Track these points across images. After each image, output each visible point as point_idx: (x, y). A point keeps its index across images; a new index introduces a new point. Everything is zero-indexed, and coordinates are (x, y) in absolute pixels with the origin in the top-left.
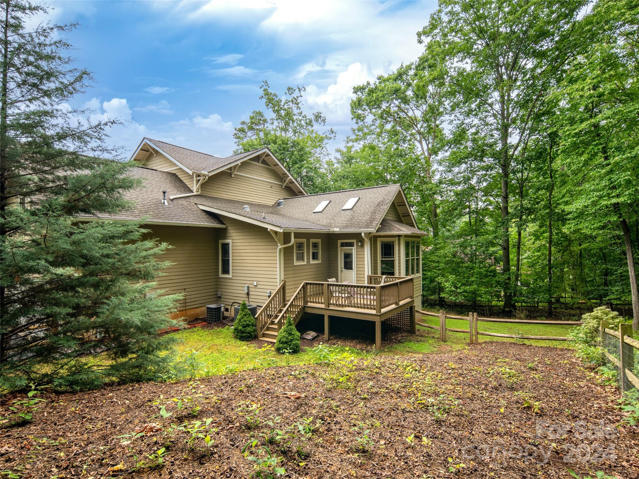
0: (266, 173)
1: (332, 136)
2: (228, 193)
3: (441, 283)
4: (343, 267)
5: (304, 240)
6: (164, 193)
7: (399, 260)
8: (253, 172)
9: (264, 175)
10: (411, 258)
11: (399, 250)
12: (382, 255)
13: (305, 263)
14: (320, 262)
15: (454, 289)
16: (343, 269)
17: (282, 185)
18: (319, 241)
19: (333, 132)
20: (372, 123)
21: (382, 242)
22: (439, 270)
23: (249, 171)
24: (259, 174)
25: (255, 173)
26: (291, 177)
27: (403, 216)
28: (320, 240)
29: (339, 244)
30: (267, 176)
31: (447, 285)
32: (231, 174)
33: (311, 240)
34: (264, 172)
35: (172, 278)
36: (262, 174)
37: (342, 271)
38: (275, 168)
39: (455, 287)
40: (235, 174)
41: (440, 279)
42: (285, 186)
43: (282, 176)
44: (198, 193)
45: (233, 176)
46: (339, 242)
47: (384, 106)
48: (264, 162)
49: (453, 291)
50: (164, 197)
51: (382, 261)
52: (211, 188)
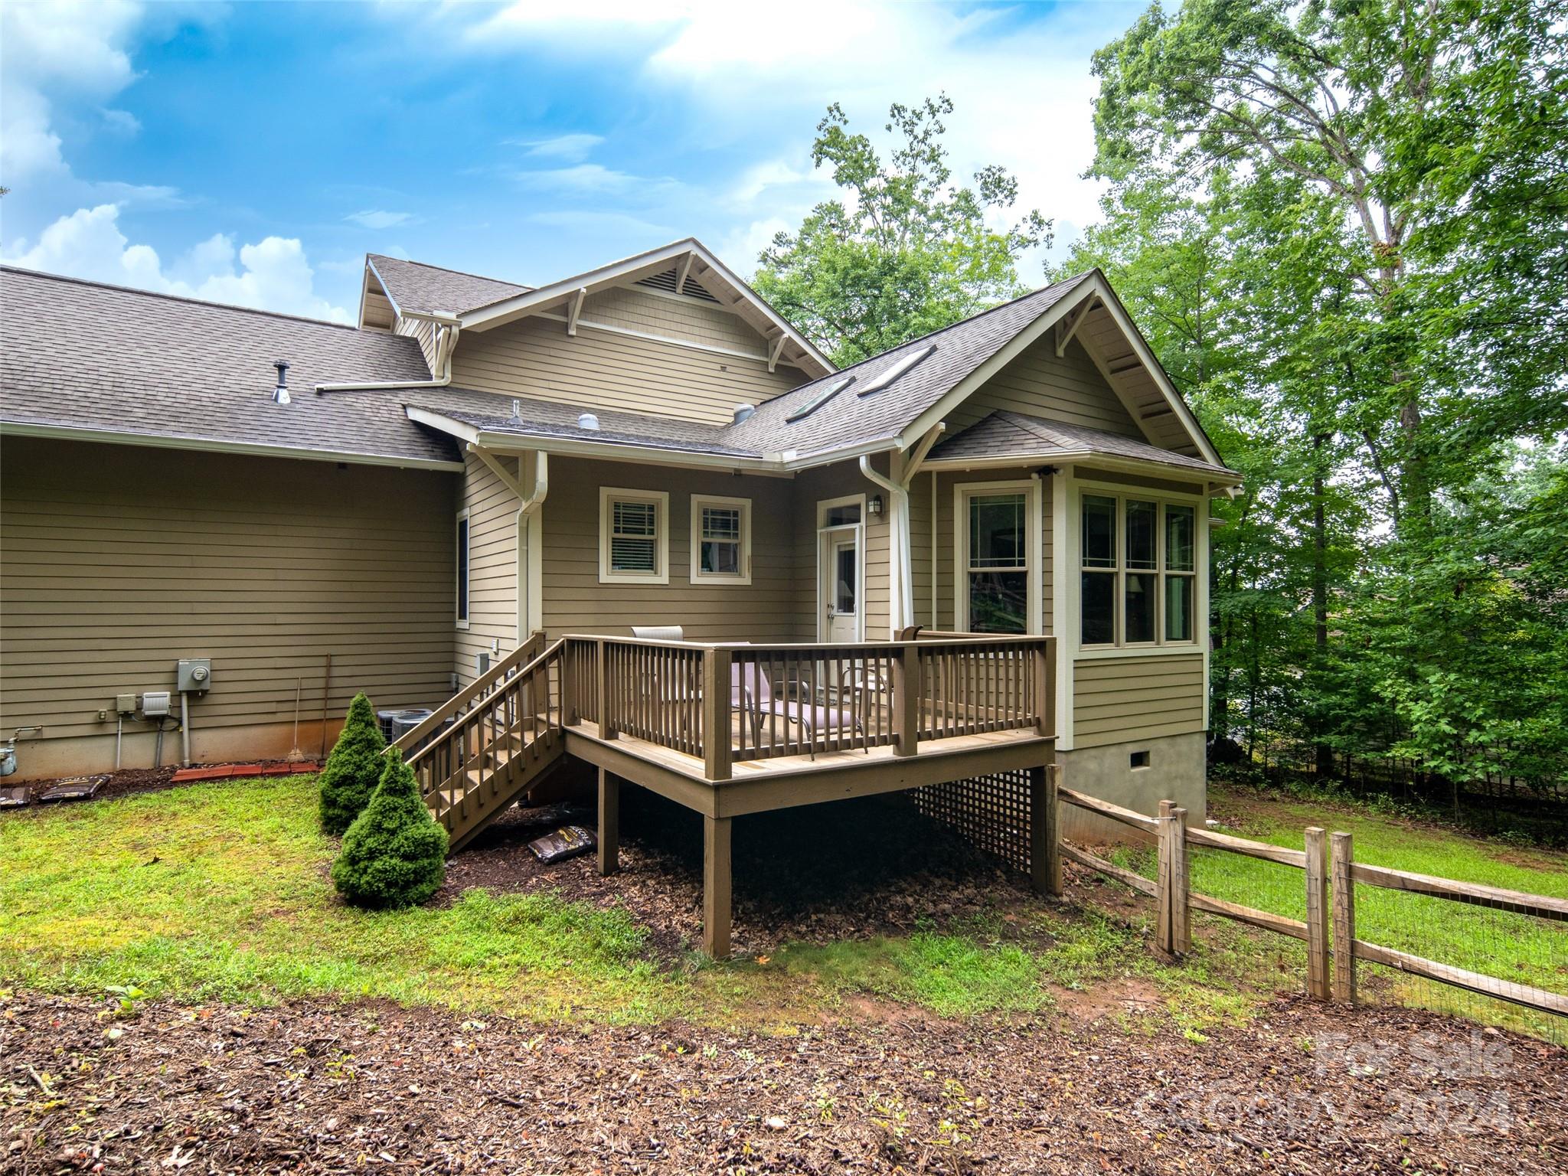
0: (704, 324)
1: (1041, 236)
2: (553, 385)
3: (1394, 702)
4: (835, 602)
5: (662, 499)
6: (281, 368)
7: (1048, 572)
8: (652, 321)
9: (696, 331)
10: (1121, 567)
11: (1047, 531)
12: (973, 554)
13: (663, 578)
14: (746, 580)
15: (1448, 729)
16: (835, 612)
17: (766, 364)
18: (744, 505)
19: (1040, 223)
20: (1176, 169)
21: (973, 500)
22: (1394, 651)
23: (636, 318)
24: (673, 326)
25: (658, 323)
26: (788, 333)
27: (1145, 416)
28: (747, 503)
29: (821, 516)
30: (708, 333)
31: (1418, 711)
32: (566, 327)
33: (696, 500)
34: (696, 322)
35: (281, 619)
36: (686, 329)
37: (830, 618)
38: (736, 309)
39: (1456, 720)
40: (579, 327)
41: (1388, 687)
42: (777, 366)
43: (766, 335)
44: (442, 382)
45: (573, 332)
46: (823, 507)
47: (1222, 100)
48: (693, 289)
49: (1442, 737)
50: (281, 379)
51: (973, 577)
52: (490, 367)
